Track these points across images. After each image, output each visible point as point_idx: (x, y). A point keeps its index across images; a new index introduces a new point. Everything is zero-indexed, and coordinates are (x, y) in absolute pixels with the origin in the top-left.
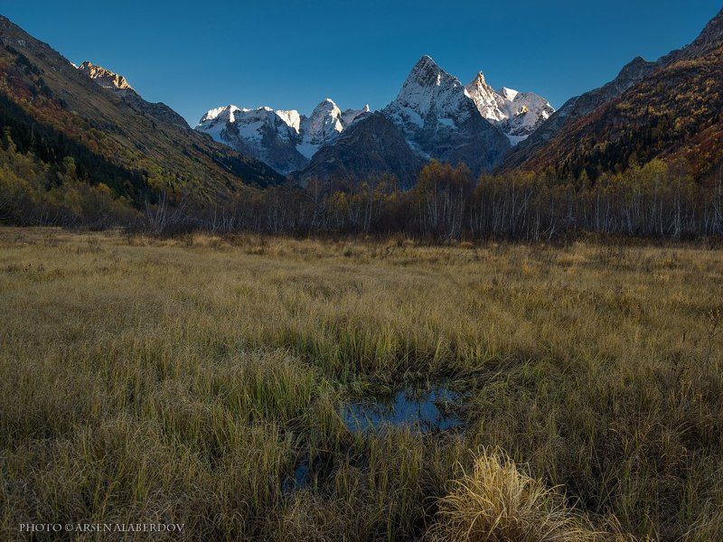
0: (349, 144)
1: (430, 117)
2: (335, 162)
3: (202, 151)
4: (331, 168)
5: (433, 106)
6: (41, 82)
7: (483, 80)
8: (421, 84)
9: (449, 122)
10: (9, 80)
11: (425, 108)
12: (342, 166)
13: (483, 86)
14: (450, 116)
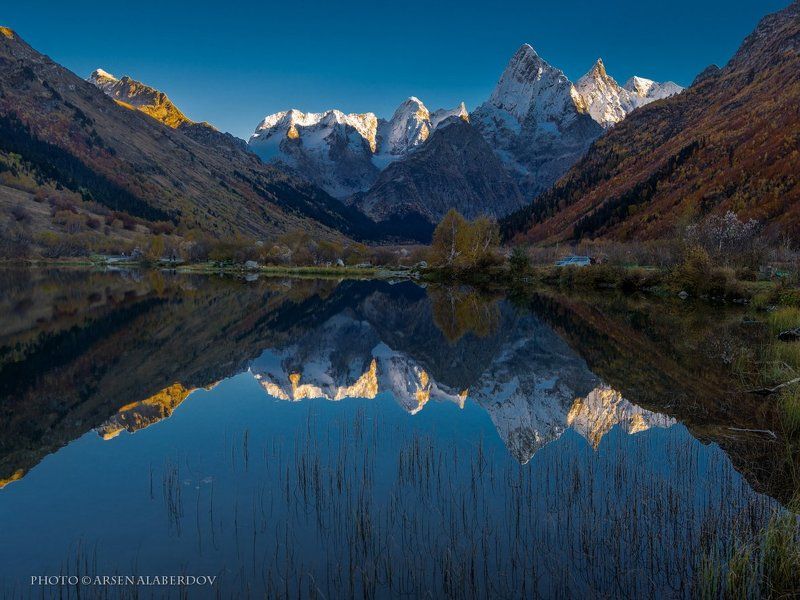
0: (422, 159)
1: (529, 120)
2: (405, 180)
3: (244, 178)
4: (399, 187)
5: (532, 108)
6: (94, 133)
7: (603, 70)
8: (520, 80)
9: (552, 127)
10: (70, 135)
11: (522, 110)
12: (413, 186)
13: (603, 78)
14: (552, 119)
